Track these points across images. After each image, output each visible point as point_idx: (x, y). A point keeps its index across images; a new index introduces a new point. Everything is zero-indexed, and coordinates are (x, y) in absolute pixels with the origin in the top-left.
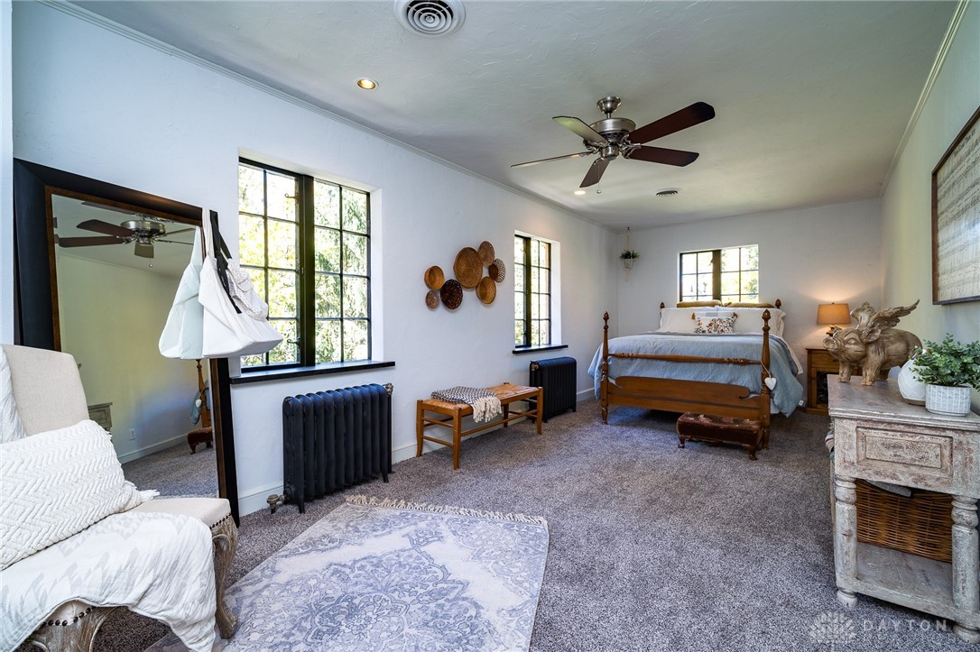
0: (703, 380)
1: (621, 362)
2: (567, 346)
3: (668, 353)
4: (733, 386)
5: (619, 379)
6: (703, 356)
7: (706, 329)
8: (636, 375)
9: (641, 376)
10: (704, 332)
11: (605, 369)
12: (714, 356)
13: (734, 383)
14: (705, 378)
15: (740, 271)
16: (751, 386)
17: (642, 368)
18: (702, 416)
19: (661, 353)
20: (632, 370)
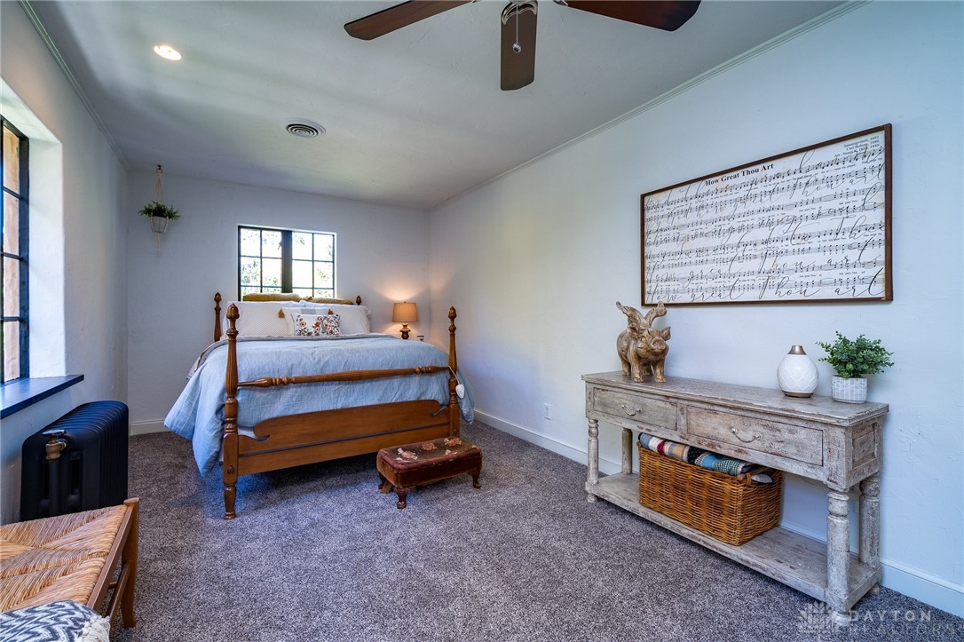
0: (389, 402)
1: (260, 395)
2: (81, 378)
3: (340, 370)
4: (422, 401)
5: (258, 427)
6: (386, 368)
7: (312, 330)
8: (291, 412)
9: (301, 412)
10: (309, 334)
11: (228, 413)
12: (398, 367)
13: (423, 398)
14: (393, 398)
15: (313, 261)
16: (440, 399)
17: (300, 399)
18: (400, 451)
19: (329, 371)
20: (282, 405)
